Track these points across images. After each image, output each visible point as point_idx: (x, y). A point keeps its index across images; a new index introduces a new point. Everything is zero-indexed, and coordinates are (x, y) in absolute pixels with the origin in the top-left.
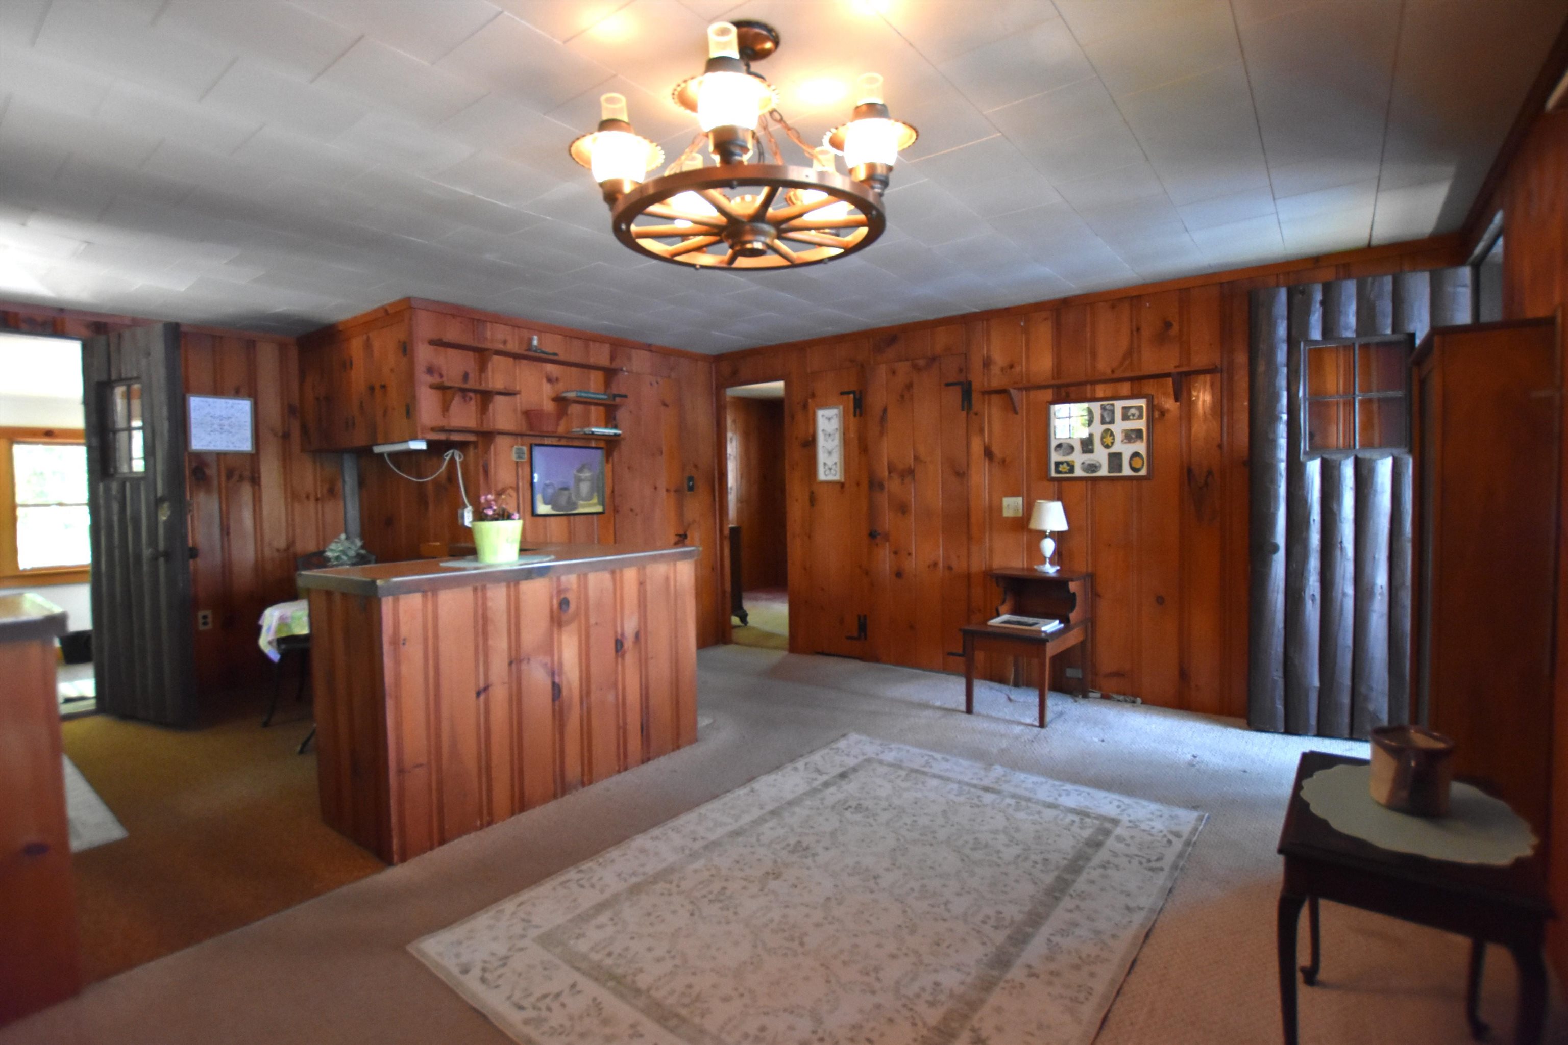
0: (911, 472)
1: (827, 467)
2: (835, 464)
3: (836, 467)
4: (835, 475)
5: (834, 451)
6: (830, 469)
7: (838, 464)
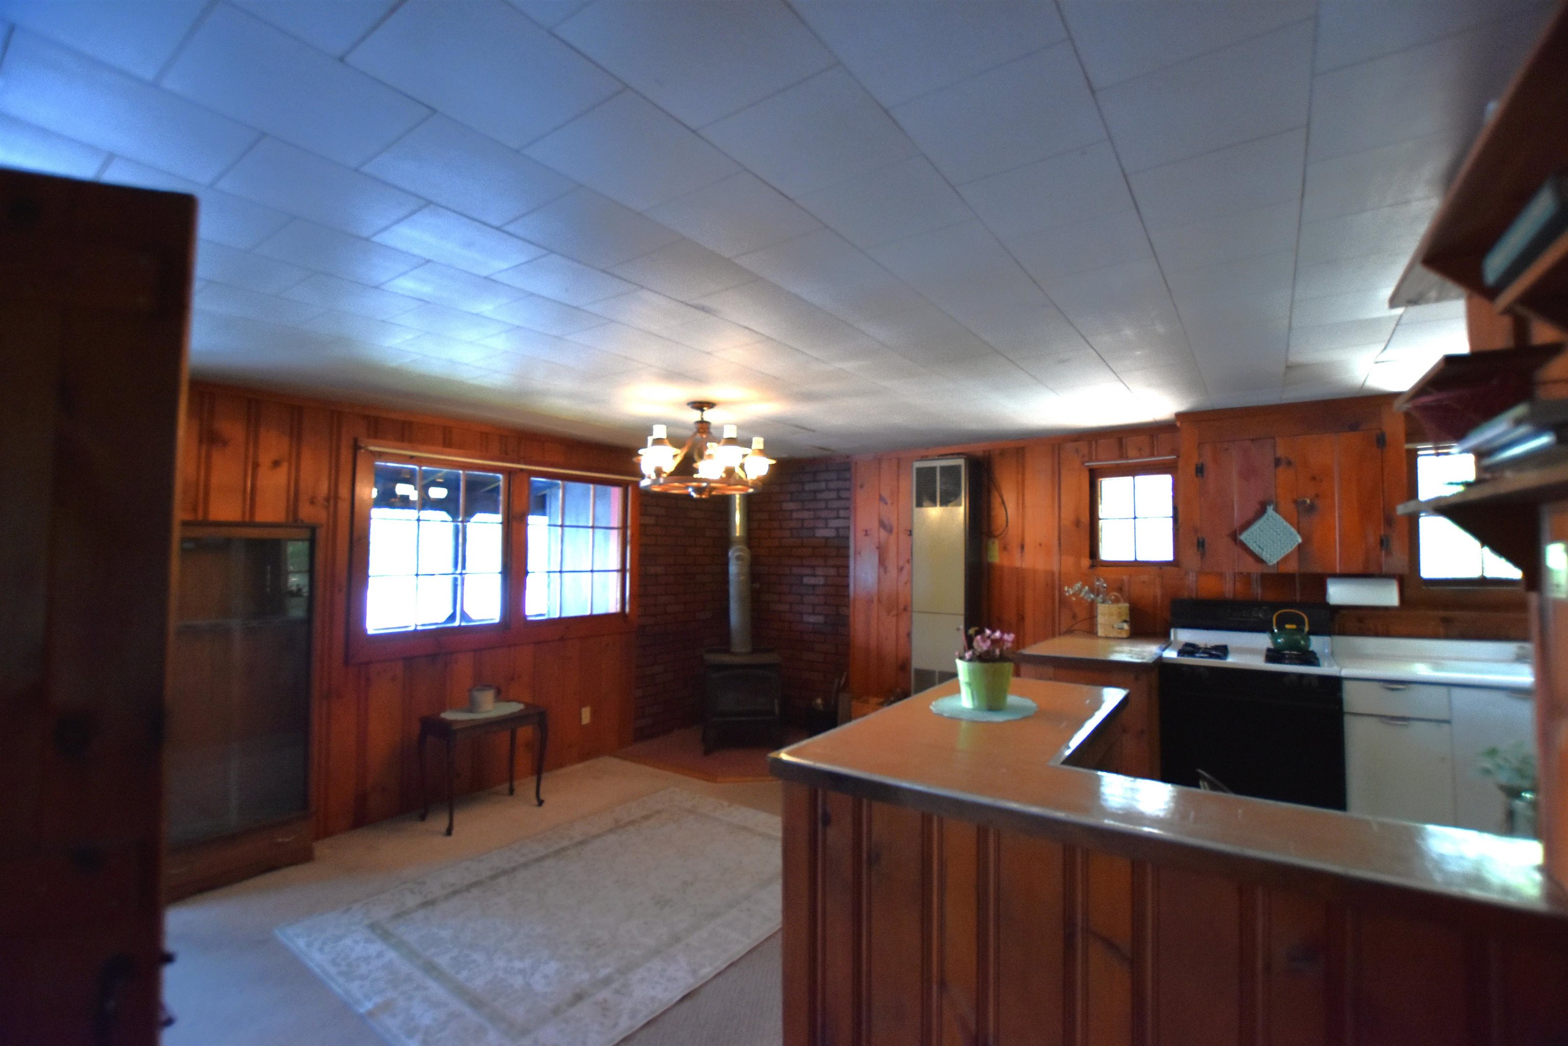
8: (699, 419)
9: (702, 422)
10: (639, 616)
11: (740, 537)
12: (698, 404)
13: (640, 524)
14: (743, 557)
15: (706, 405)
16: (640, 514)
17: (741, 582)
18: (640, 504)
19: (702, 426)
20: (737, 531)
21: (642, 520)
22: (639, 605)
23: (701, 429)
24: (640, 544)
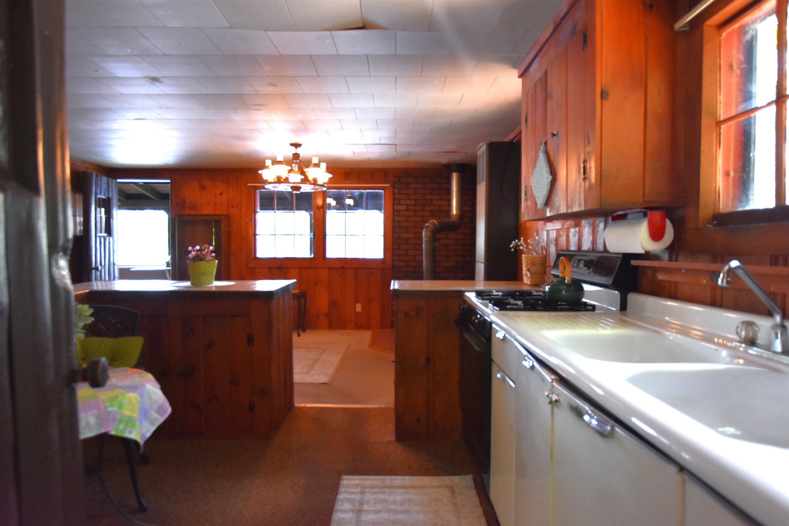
8: (295, 152)
10: (393, 260)
11: (456, 215)
12: (294, 145)
13: (394, 210)
14: (428, 227)
15: (298, 145)
16: (394, 205)
17: (426, 241)
18: (394, 199)
19: (296, 156)
20: (454, 212)
21: (396, 208)
22: (393, 255)
23: (296, 157)
24: (393, 221)
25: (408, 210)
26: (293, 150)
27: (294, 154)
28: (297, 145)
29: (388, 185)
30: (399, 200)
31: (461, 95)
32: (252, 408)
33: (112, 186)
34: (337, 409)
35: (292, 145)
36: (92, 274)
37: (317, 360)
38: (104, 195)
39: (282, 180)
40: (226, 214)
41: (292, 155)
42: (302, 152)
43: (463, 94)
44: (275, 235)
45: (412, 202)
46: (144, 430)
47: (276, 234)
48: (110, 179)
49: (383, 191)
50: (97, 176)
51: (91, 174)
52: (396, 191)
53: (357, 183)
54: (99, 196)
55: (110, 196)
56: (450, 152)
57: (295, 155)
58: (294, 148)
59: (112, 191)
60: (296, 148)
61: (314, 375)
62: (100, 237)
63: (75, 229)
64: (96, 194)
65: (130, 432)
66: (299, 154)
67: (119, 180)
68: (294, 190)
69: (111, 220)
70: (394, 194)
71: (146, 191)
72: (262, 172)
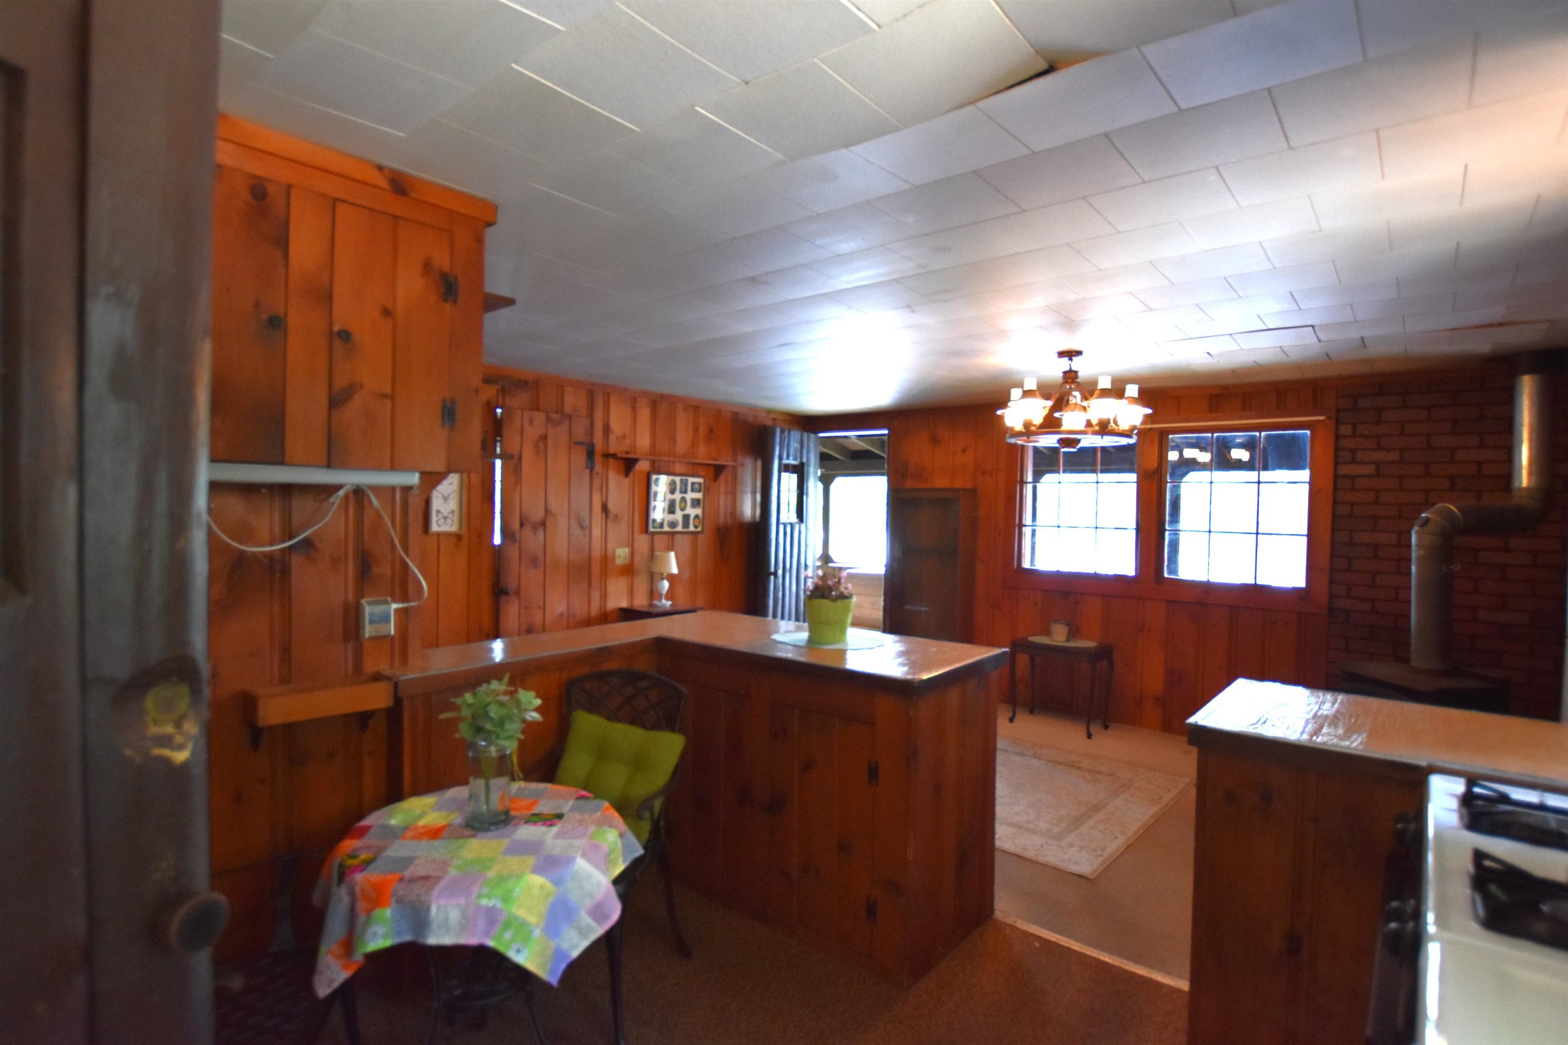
0: (543, 524)
1: (440, 516)
2: (453, 512)
3: (453, 516)
4: (452, 525)
5: (451, 496)
6: (445, 518)
7: (457, 514)
8: (1067, 369)
9: (1070, 371)
10: (1331, 596)
11: (1528, 489)
12: (1066, 354)
13: (1336, 476)
14: (1427, 520)
15: (1074, 353)
16: (1336, 463)
17: (1419, 558)
18: (1337, 450)
19: (1070, 376)
20: (1524, 478)
21: (1343, 470)
22: (1331, 582)
23: (1069, 378)
24: (1335, 503)
25: (1378, 474)
26: (1064, 364)
27: (1065, 373)
28: (1070, 354)
29: (1322, 418)
30: (1354, 451)
31: (1461, 170)
32: (871, 910)
33: (808, 445)
34: (1081, 957)
35: (1061, 354)
36: (769, 581)
37: (1096, 809)
38: (795, 459)
39: (1033, 428)
40: (971, 487)
41: (1062, 375)
42: (1083, 367)
43: (1466, 166)
44: (1059, 527)
45: (1394, 456)
46: (565, 946)
47: (1060, 525)
48: (805, 435)
49: (1308, 432)
50: (782, 432)
51: (773, 429)
52: (1345, 429)
53: (1241, 418)
54: (785, 461)
55: (805, 460)
56: (1491, 325)
57: (1068, 375)
58: (1066, 359)
59: (808, 452)
60: (1071, 359)
61: (1071, 845)
62: (785, 525)
63: (753, 512)
64: (780, 458)
65: (518, 951)
66: (1076, 372)
67: (821, 435)
68: (1063, 445)
69: (805, 497)
70: (1337, 437)
71: (873, 446)
72: (1003, 413)
